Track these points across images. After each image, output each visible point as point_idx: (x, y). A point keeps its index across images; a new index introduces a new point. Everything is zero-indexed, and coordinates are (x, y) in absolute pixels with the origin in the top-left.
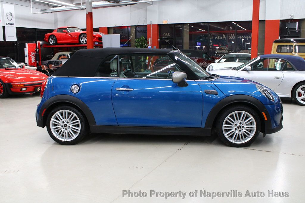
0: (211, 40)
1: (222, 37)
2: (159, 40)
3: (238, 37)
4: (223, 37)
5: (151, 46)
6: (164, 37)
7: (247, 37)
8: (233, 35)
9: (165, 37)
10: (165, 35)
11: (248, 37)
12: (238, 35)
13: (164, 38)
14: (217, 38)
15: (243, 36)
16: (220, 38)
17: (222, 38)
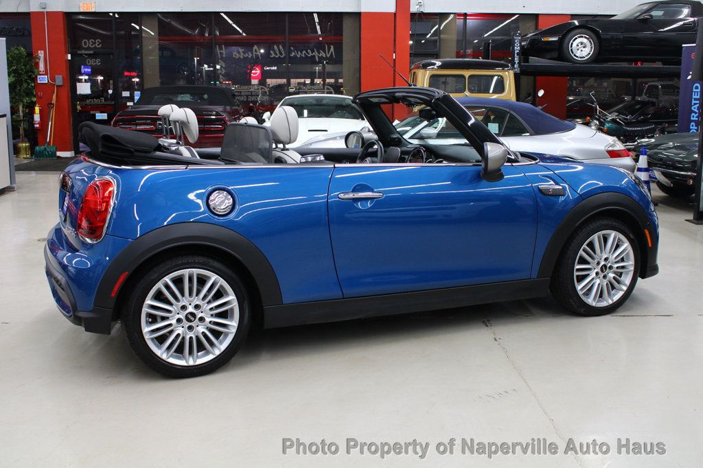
0: (222, 58)
1: (252, 53)
2: (69, 57)
3: (293, 54)
4: (254, 53)
5: (46, 74)
6: (86, 49)
7: (316, 53)
8: (280, 46)
9: (89, 49)
10: (85, 43)
11: (319, 53)
12: (292, 48)
13: (83, 52)
14: (238, 55)
15: (304, 52)
16: (247, 55)
17: (250, 55)
